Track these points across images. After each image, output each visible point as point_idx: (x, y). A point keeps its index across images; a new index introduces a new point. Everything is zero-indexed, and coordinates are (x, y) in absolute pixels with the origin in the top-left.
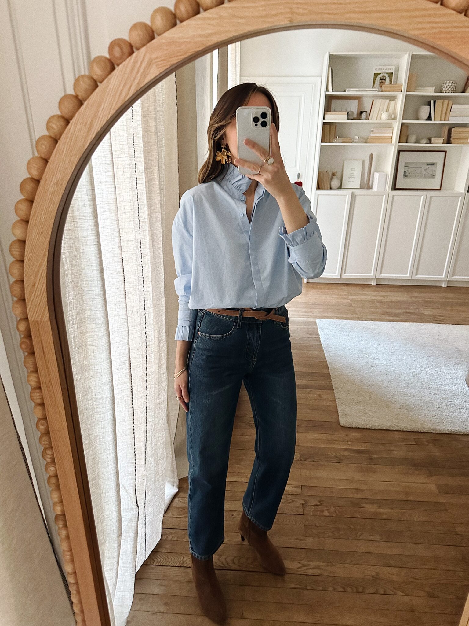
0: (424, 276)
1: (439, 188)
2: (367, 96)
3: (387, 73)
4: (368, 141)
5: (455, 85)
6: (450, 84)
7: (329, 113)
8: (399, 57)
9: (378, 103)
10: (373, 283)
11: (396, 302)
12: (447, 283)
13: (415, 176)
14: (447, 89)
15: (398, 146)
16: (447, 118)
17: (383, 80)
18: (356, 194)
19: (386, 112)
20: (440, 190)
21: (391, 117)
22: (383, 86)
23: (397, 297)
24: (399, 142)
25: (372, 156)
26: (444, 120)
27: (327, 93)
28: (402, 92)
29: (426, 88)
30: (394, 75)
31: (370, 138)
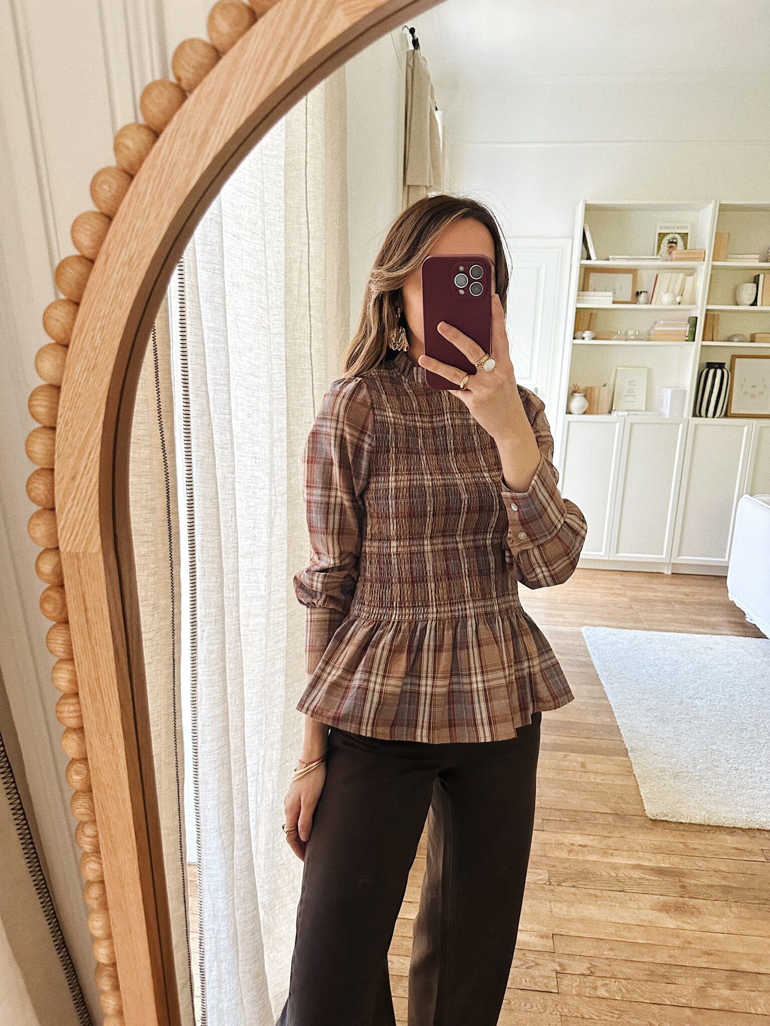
2: (647, 268)
3: (679, 234)
7: (587, 293)
8: (699, 209)
10: (668, 571)
15: (702, 346)
17: (673, 243)
18: (633, 421)
22: (674, 252)
24: (703, 340)
28: (705, 262)
29: (744, 256)
30: (689, 235)
31: (652, 332)
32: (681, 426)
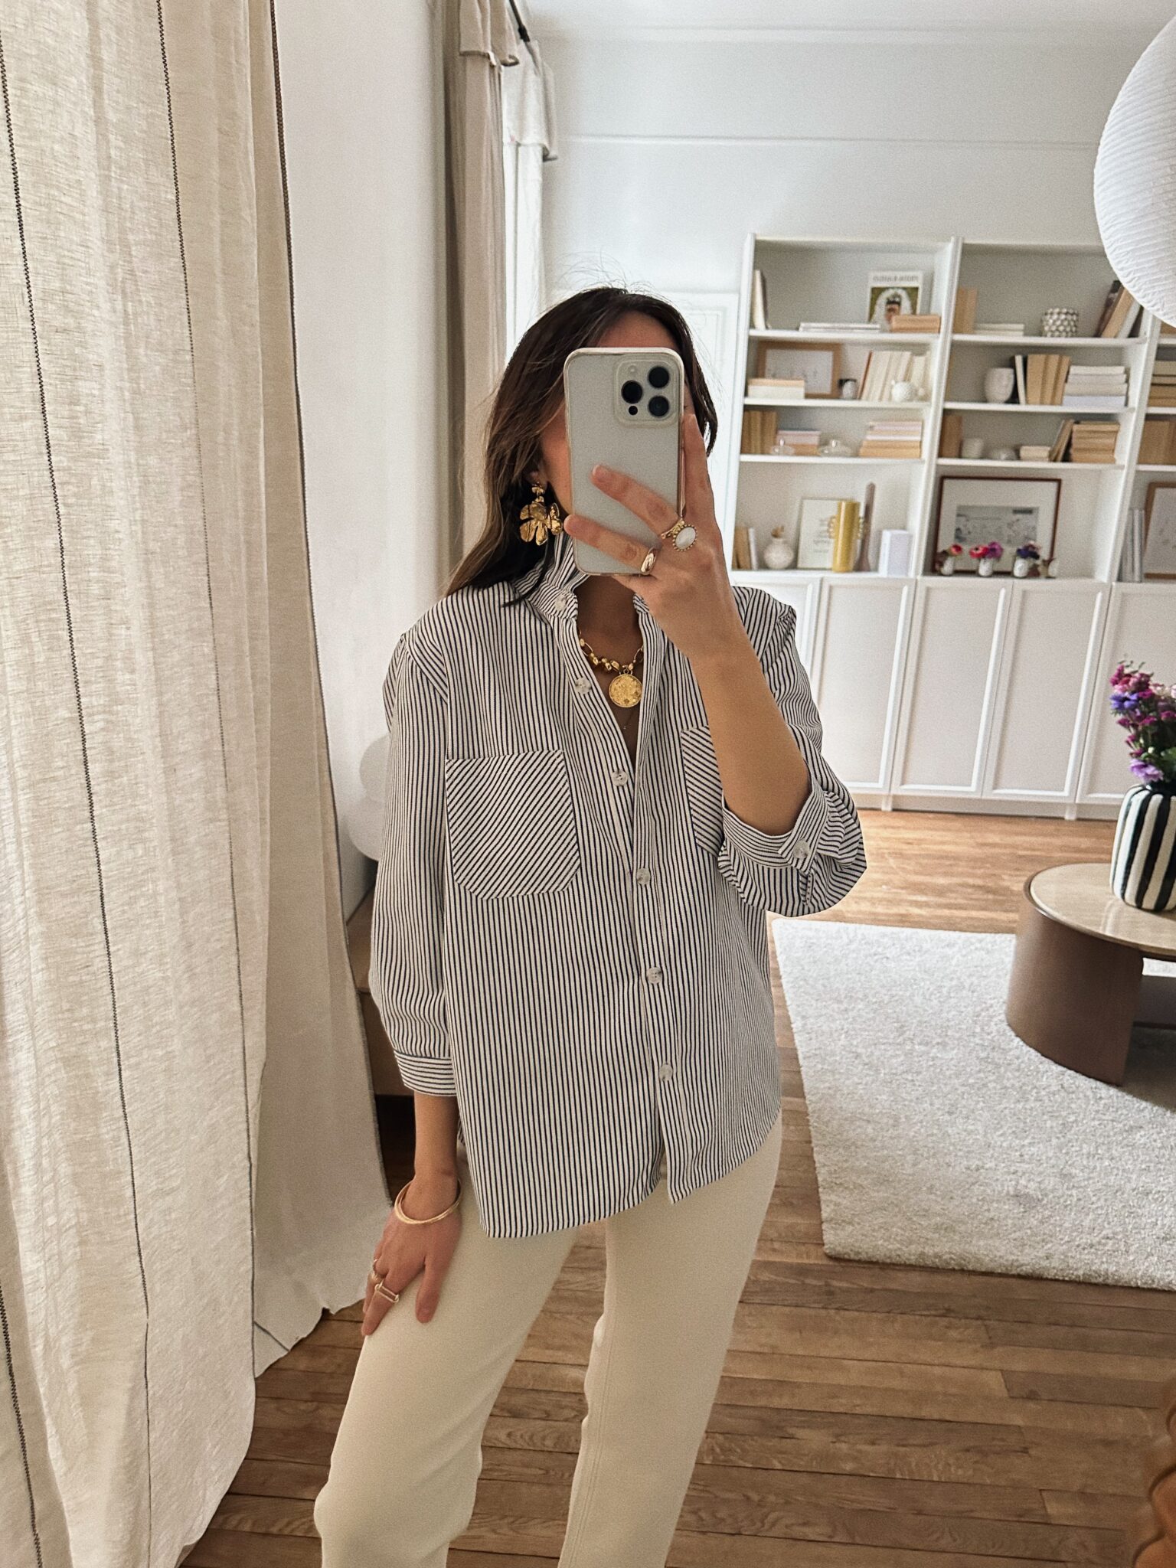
0: (1013, 792)
2: (856, 344)
3: (904, 289)
4: (862, 451)
5: (1075, 318)
6: (1063, 317)
7: (760, 380)
8: (933, 252)
9: (882, 358)
10: (886, 806)
11: (941, 857)
12: (1076, 808)
14: (1054, 328)
15: (938, 466)
16: (1057, 399)
17: (893, 304)
18: (832, 583)
19: (904, 380)
21: (916, 395)
22: (894, 318)
23: (943, 843)
24: (940, 455)
25: (871, 489)
26: (1052, 403)
27: (753, 333)
28: (942, 335)
29: (1002, 326)
30: (920, 292)
31: (865, 443)
32: (905, 590)
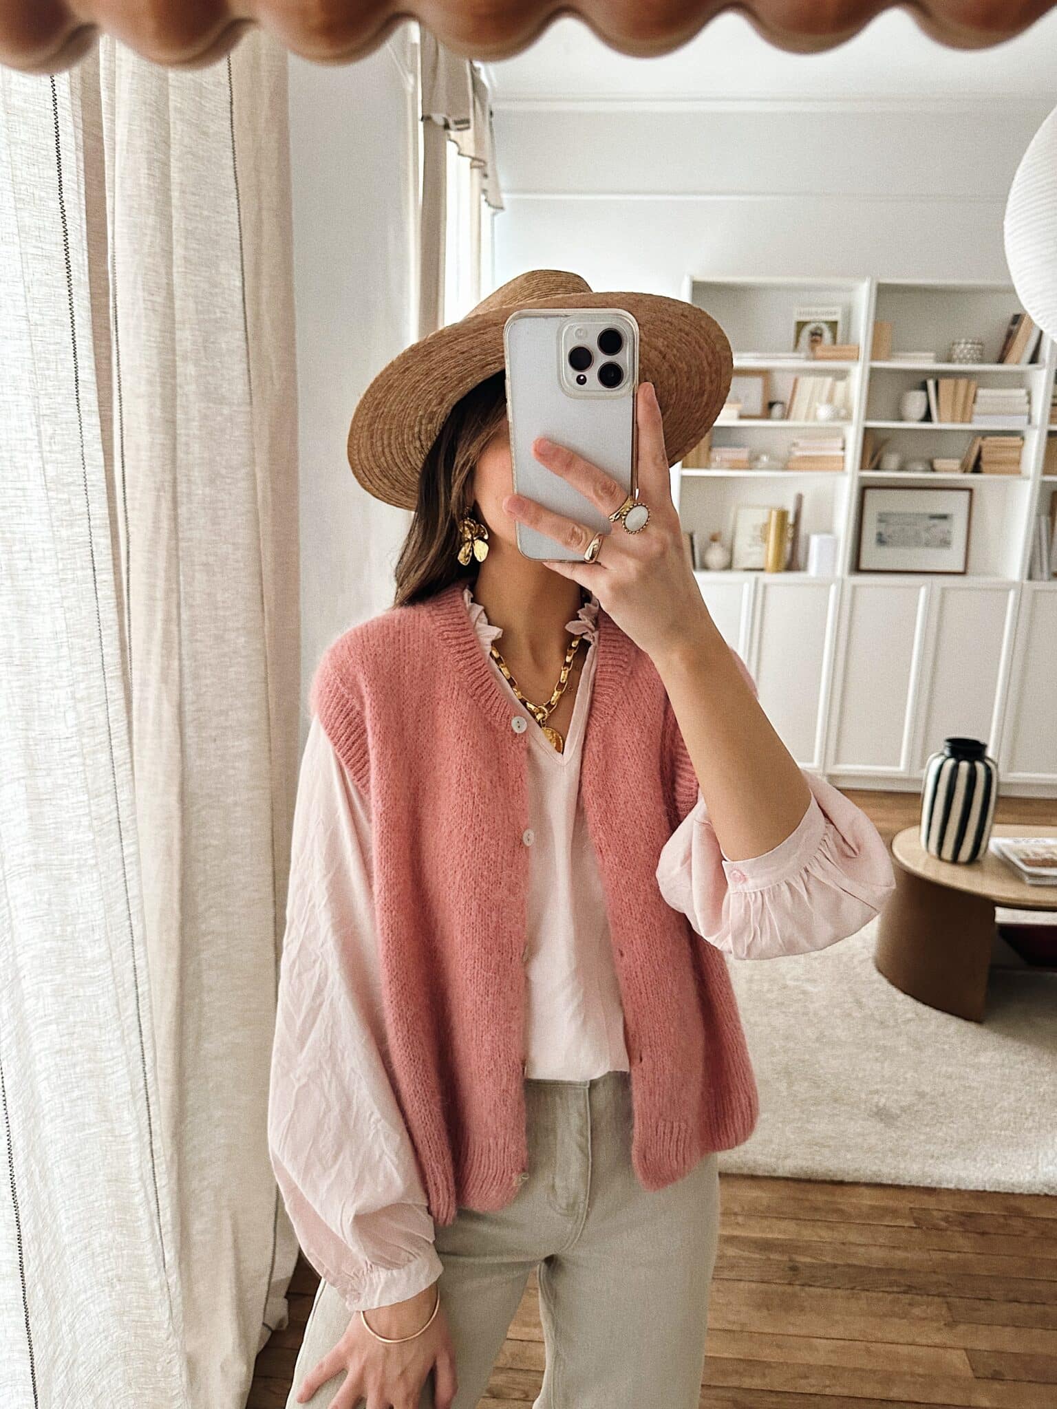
1: (960, 568)
2: (783, 371)
3: (826, 322)
4: (790, 465)
5: (980, 347)
6: (969, 346)
8: (850, 290)
9: (807, 384)
13: (905, 543)
14: (961, 356)
15: (861, 479)
16: (967, 419)
17: (816, 335)
18: (766, 582)
19: (828, 403)
20: (963, 573)
21: (839, 415)
24: (862, 468)
25: (800, 499)
26: (963, 421)
28: (861, 362)
29: (912, 354)
30: (840, 327)
31: (792, 458)
32: (833, 588)
